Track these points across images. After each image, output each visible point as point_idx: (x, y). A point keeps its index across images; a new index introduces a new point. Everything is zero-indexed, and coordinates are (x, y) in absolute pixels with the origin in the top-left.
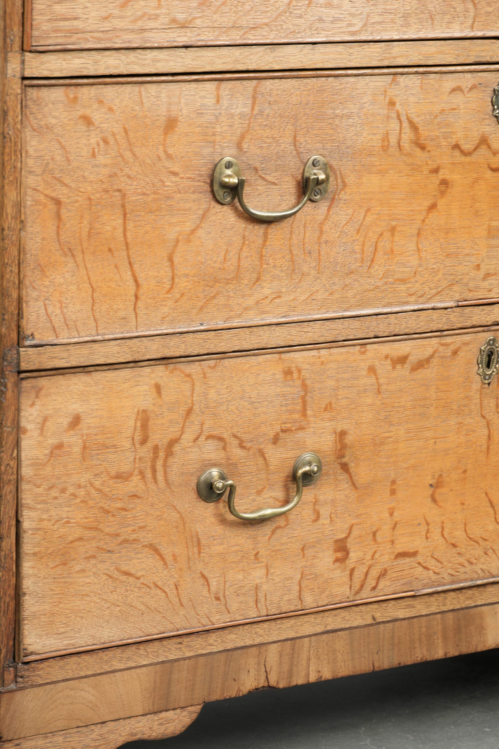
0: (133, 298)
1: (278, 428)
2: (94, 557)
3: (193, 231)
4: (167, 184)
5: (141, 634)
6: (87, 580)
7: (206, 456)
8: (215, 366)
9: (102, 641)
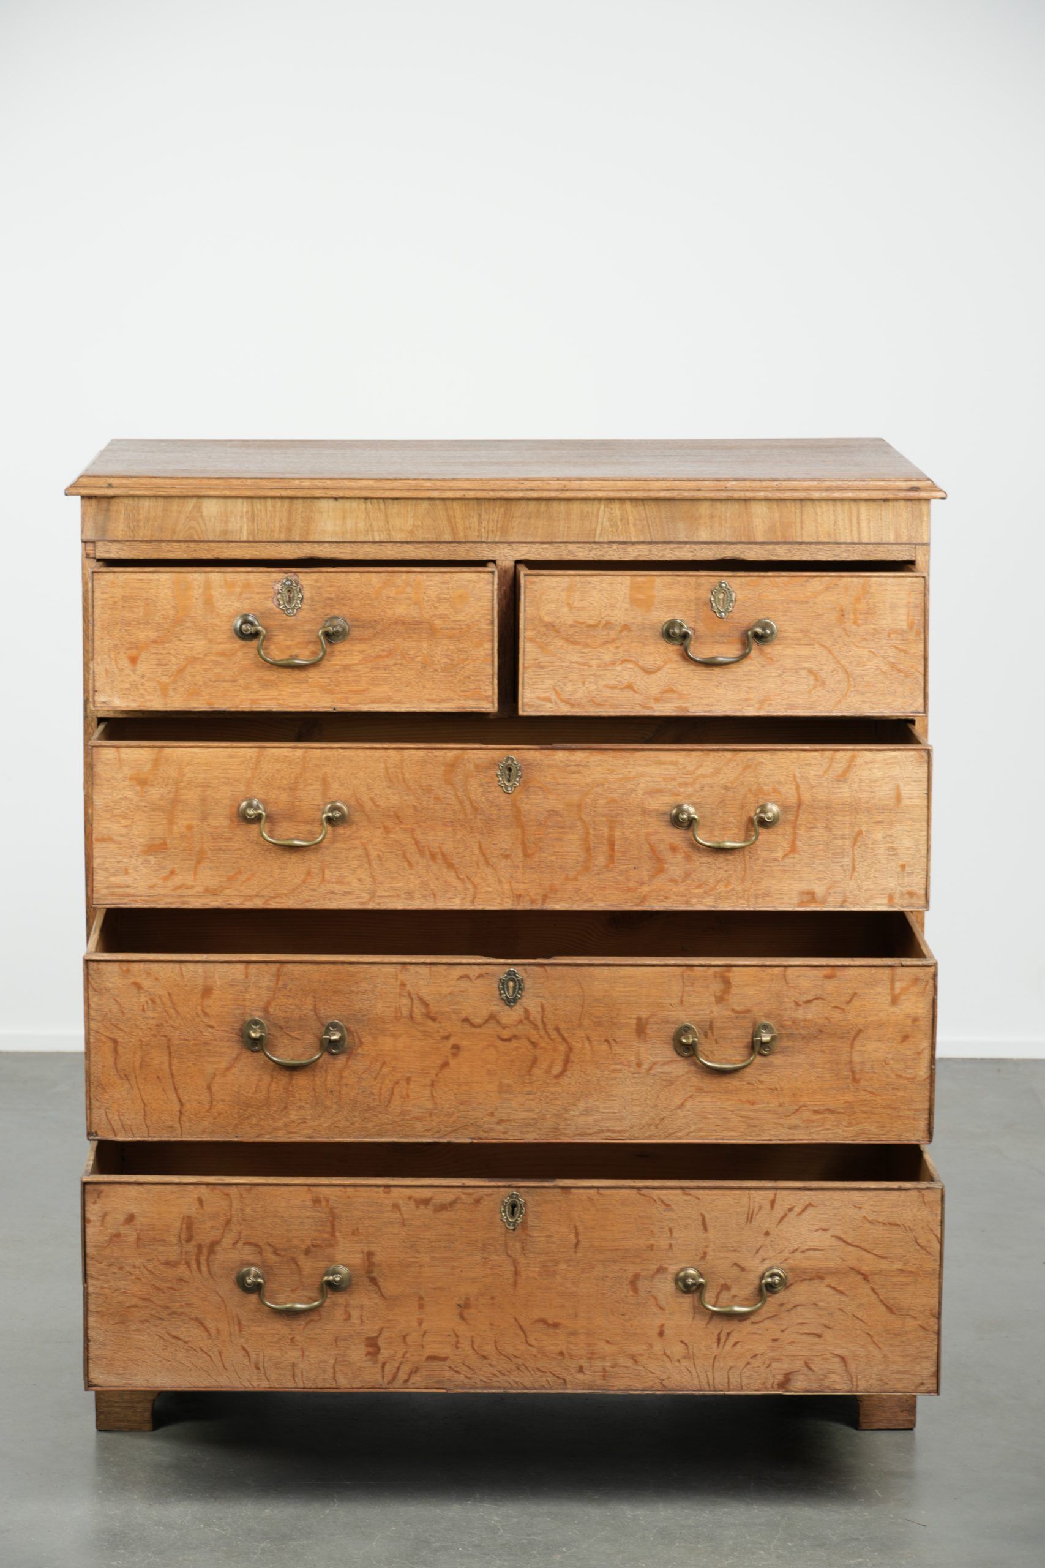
0: (178, 1113)
1: (309, 1243)
2: (147, 1321)
3: (228, 1069)
4: (205, 1034)
5: (190, 1386)
6: (142, 1338)
7: (245, 1258)
8: (251, 1190)
9: (156, 1385)
